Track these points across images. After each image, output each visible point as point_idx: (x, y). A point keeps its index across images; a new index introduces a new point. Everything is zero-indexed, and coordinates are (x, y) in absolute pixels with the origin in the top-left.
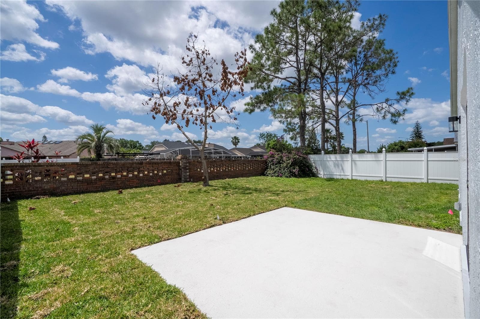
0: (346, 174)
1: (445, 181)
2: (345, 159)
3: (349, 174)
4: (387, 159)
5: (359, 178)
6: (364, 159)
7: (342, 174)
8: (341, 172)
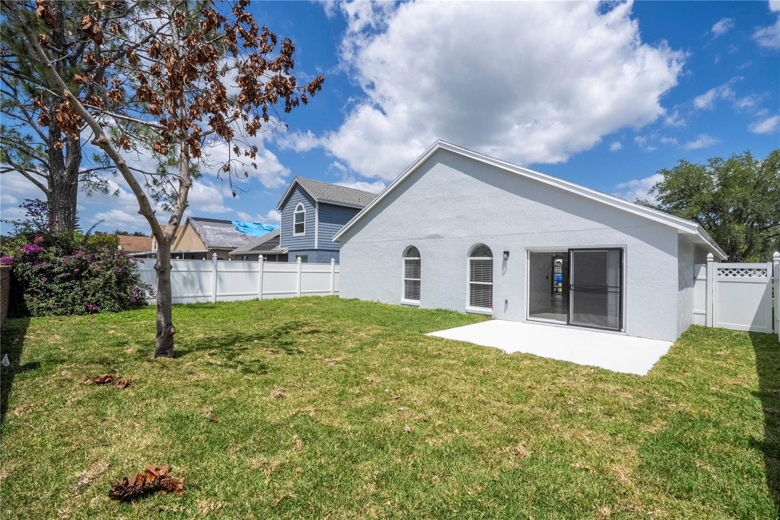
0: (206, 294)
1: (313, 294)
2: (203, 269)
3: (211, 294)
4: (264, 270)
5: (226, 299)
6: (232, 270)
7: (200, 294)
8: (198, 293)
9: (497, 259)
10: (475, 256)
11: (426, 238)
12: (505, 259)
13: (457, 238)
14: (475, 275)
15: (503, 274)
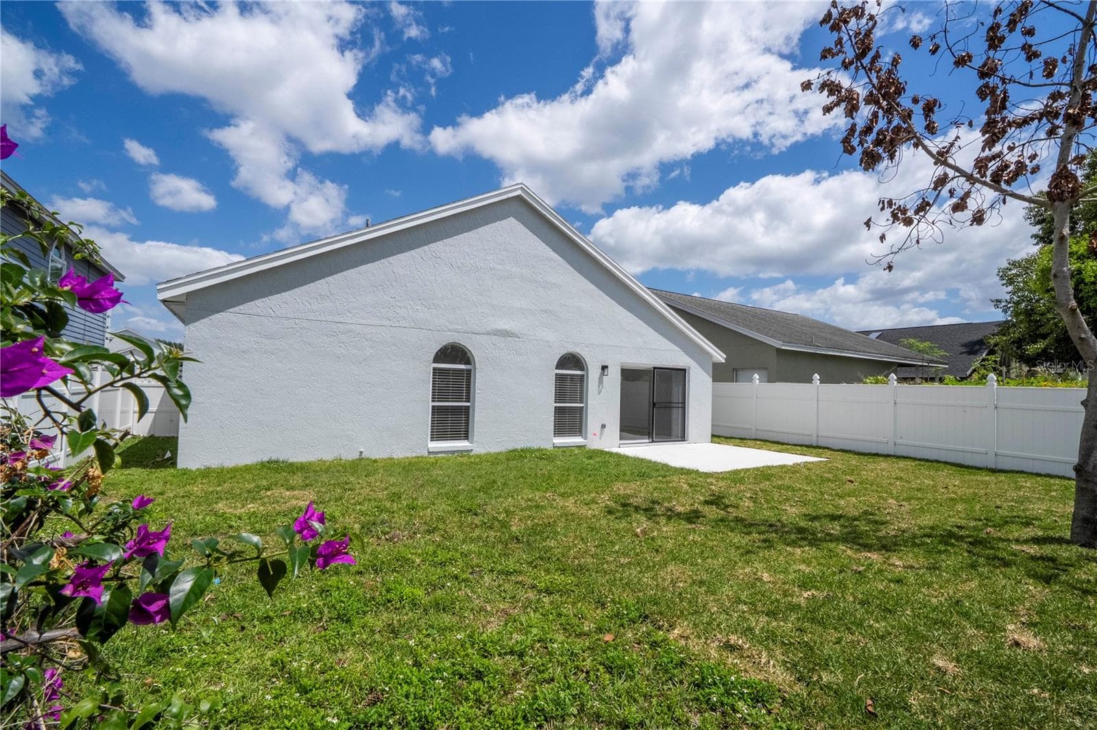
9: (593, 373)
10: (562, 369)
11: (488, 333)
12: (603, 374)
13: (541, 340)
14: (560, 395)
15: (599, 393)
